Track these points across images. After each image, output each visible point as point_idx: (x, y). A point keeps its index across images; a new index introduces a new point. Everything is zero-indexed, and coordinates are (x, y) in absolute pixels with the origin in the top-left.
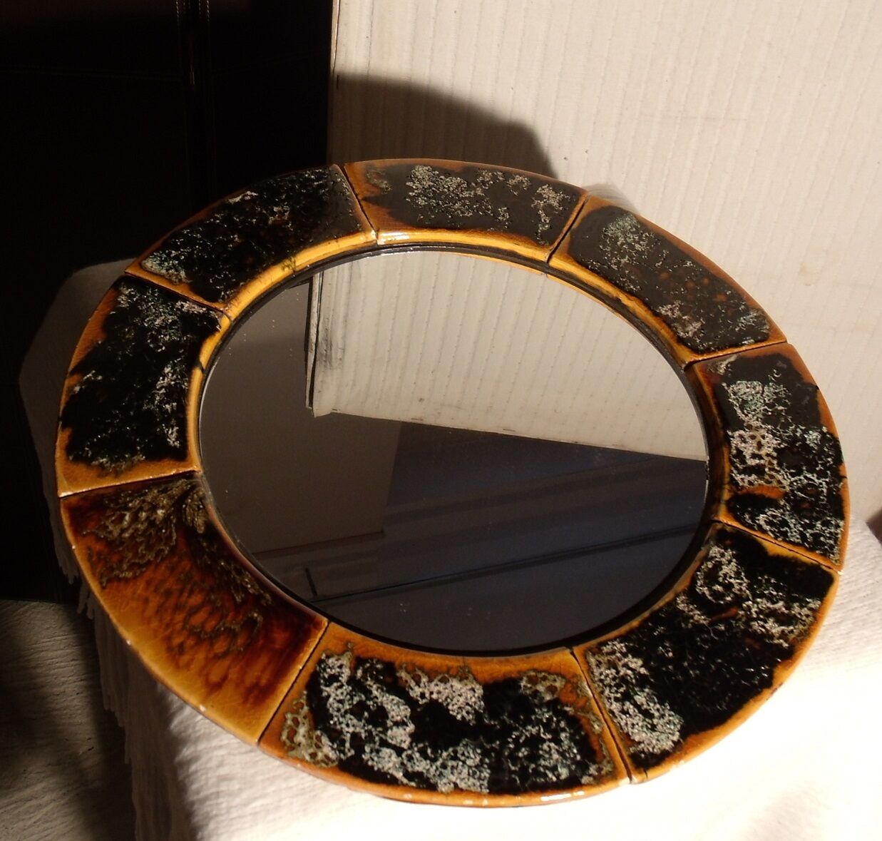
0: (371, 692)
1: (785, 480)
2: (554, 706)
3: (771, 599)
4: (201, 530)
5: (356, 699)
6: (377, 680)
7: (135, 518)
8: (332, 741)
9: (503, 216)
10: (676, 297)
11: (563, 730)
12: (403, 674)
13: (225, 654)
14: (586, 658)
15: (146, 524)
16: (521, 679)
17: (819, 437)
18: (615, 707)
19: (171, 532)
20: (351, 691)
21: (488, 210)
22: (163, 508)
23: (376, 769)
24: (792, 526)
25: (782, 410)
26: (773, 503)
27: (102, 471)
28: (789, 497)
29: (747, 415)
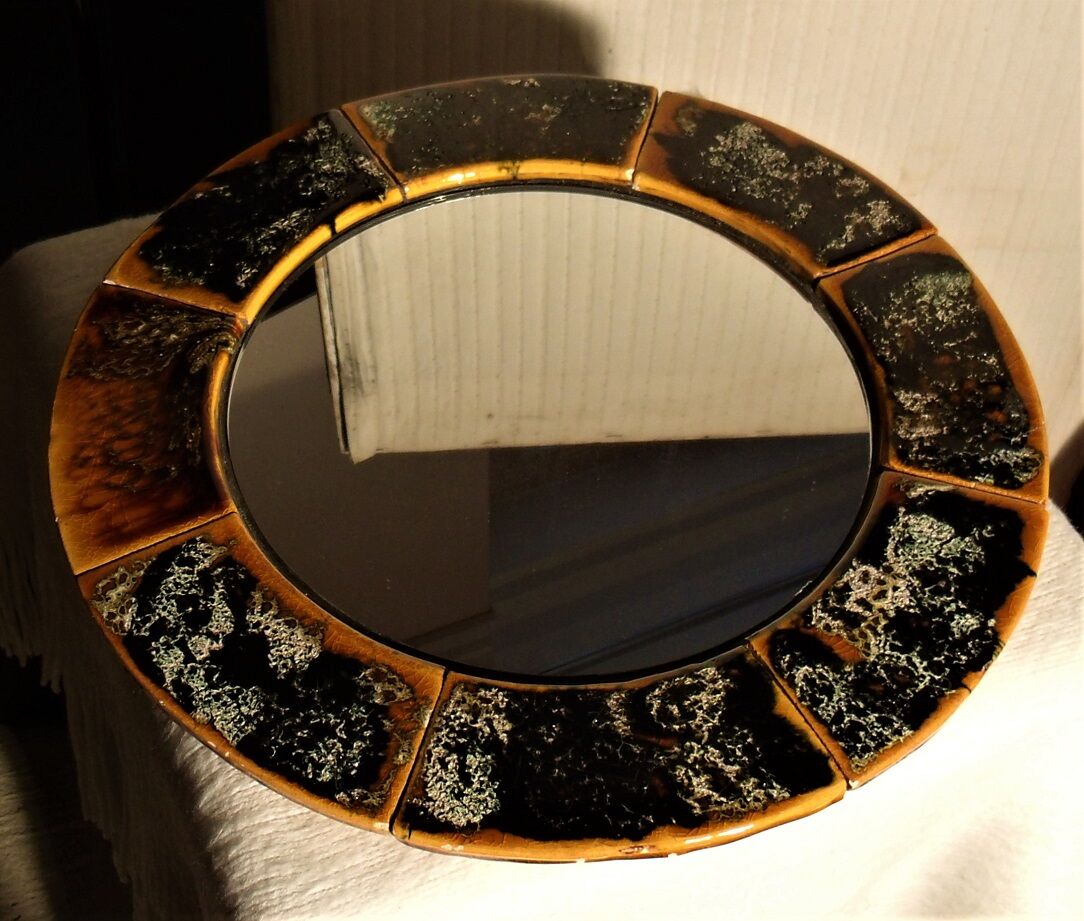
0: (212, 593)
1: (878, 646)
2: (377, 713)
3: (727, 756)
4: (194, 370)
5: (194, 591)
6: (226, 586)
7: (146, 332)
8: (139, 613)
9: (800, 213)
10: (936, 389)
11: (363, 739)
12: (257, 596)
13: (116, 487)
14: (454, 687)
15: (151, 341)
16: (367, 668)
17: (975, 627)
18: (439, 751)
19: (167, 359)
20: (196, 582)
21: (788, 200)
22: (179, 334)
23: (154, 660)
24: (835, 698)
25: (953, 574)
26: (836, 664)
27: (156, 278)
28: (864, 668)
29: (897, 555)
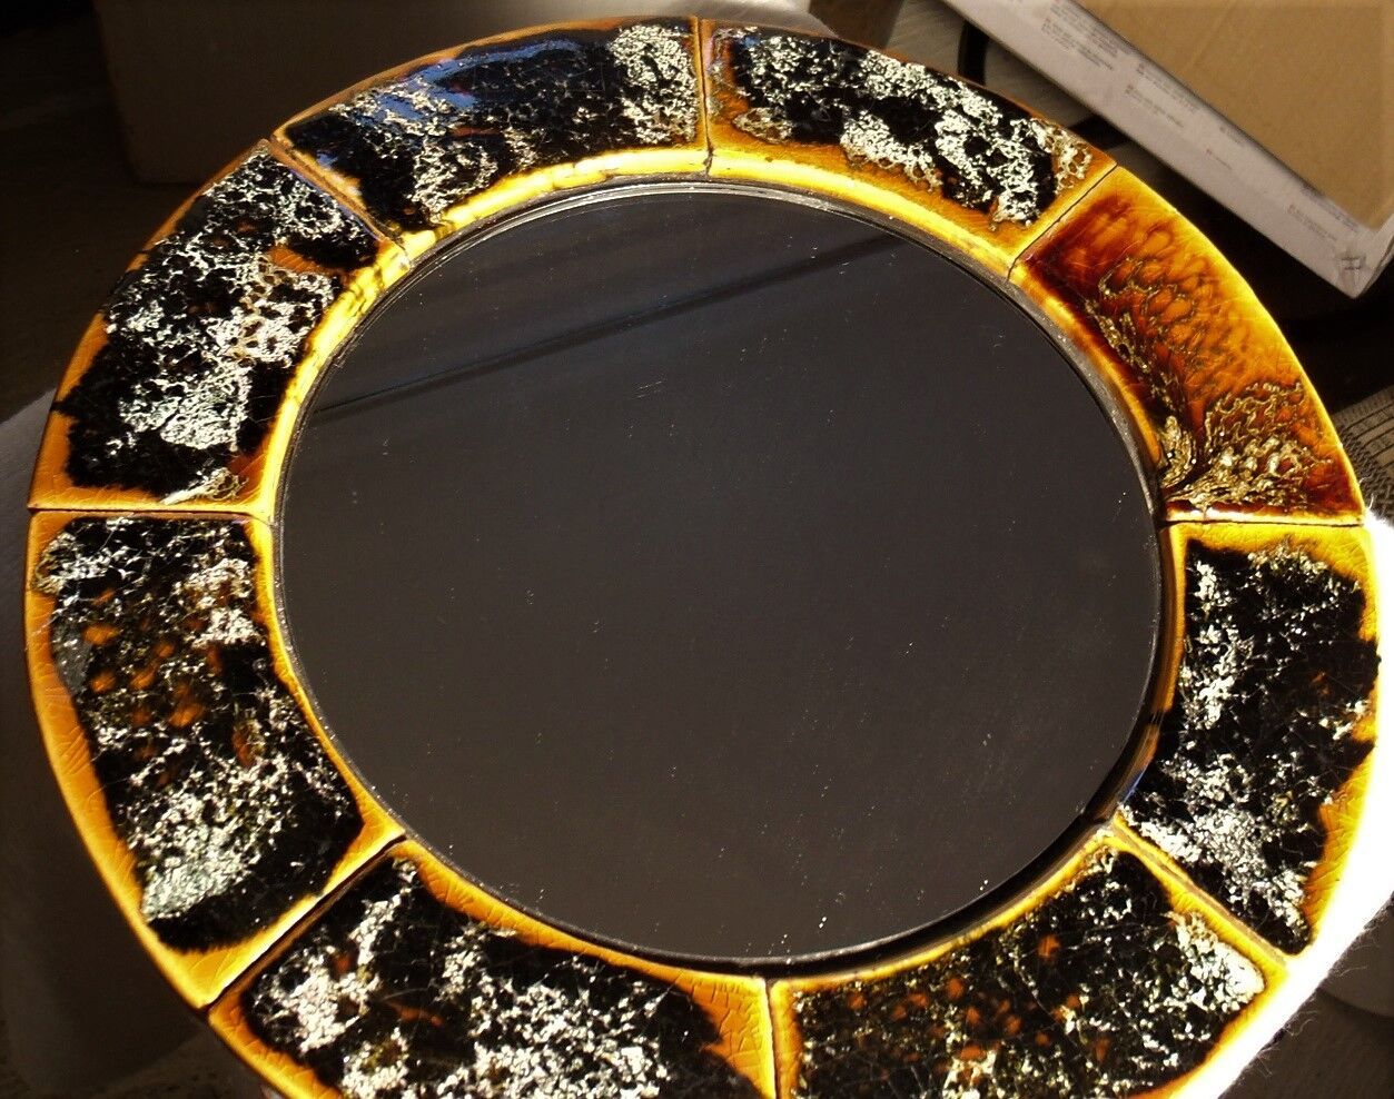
0: (979, 173)
1: (249, 271)
3: (398, 129)
4: (1171, 421)
6: (968, 183)
10: (194, 656)
11: (758, 77)
14: (696, 136)
16: (787, 138)
18: (683, 77)
19: (1212, 431)
20: (1002, 180)
22: (1223, 468)
23: (990, 103)
24: (293, 206)
26: (299, 245)
27: (1310, 548)
28: (263, 245)
29: (234, 383)
